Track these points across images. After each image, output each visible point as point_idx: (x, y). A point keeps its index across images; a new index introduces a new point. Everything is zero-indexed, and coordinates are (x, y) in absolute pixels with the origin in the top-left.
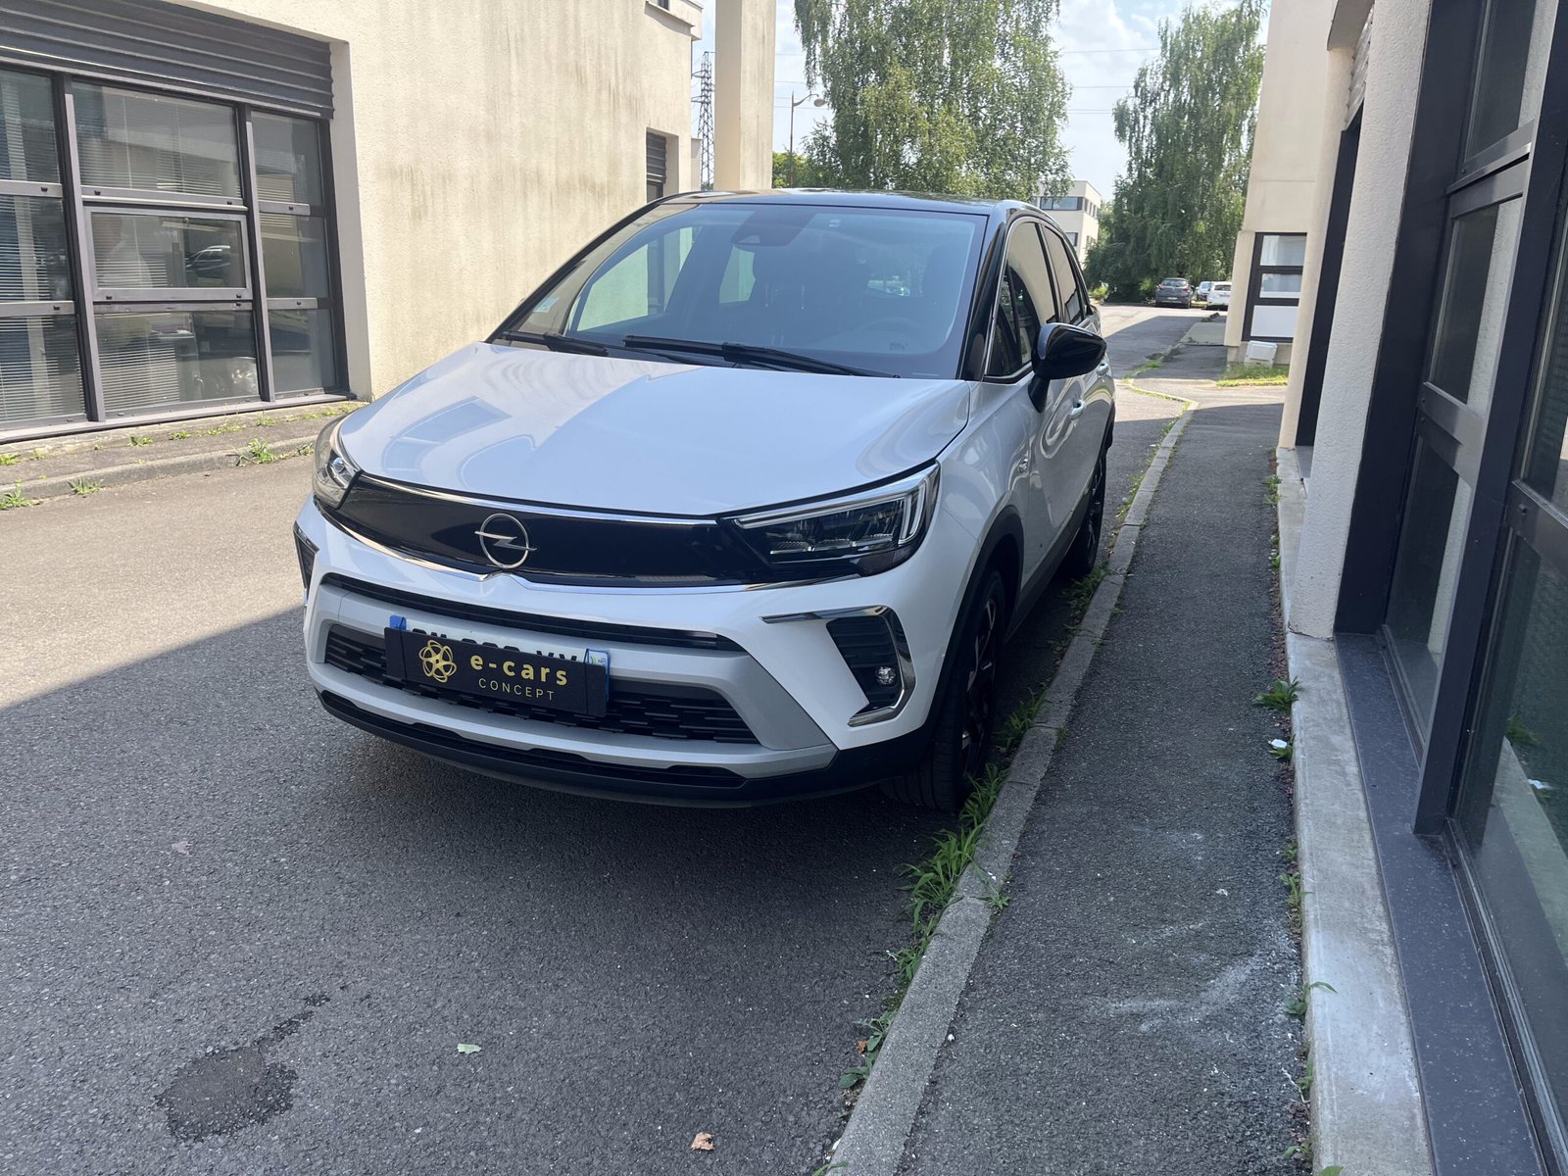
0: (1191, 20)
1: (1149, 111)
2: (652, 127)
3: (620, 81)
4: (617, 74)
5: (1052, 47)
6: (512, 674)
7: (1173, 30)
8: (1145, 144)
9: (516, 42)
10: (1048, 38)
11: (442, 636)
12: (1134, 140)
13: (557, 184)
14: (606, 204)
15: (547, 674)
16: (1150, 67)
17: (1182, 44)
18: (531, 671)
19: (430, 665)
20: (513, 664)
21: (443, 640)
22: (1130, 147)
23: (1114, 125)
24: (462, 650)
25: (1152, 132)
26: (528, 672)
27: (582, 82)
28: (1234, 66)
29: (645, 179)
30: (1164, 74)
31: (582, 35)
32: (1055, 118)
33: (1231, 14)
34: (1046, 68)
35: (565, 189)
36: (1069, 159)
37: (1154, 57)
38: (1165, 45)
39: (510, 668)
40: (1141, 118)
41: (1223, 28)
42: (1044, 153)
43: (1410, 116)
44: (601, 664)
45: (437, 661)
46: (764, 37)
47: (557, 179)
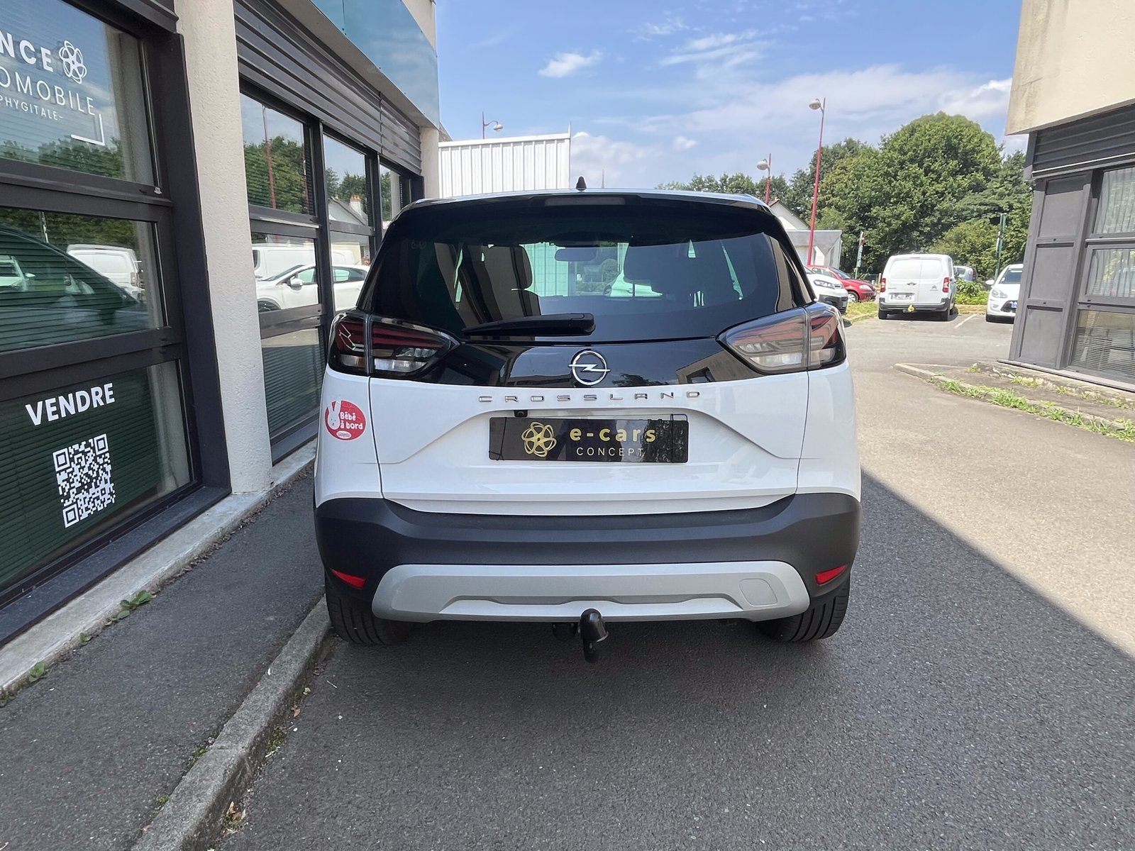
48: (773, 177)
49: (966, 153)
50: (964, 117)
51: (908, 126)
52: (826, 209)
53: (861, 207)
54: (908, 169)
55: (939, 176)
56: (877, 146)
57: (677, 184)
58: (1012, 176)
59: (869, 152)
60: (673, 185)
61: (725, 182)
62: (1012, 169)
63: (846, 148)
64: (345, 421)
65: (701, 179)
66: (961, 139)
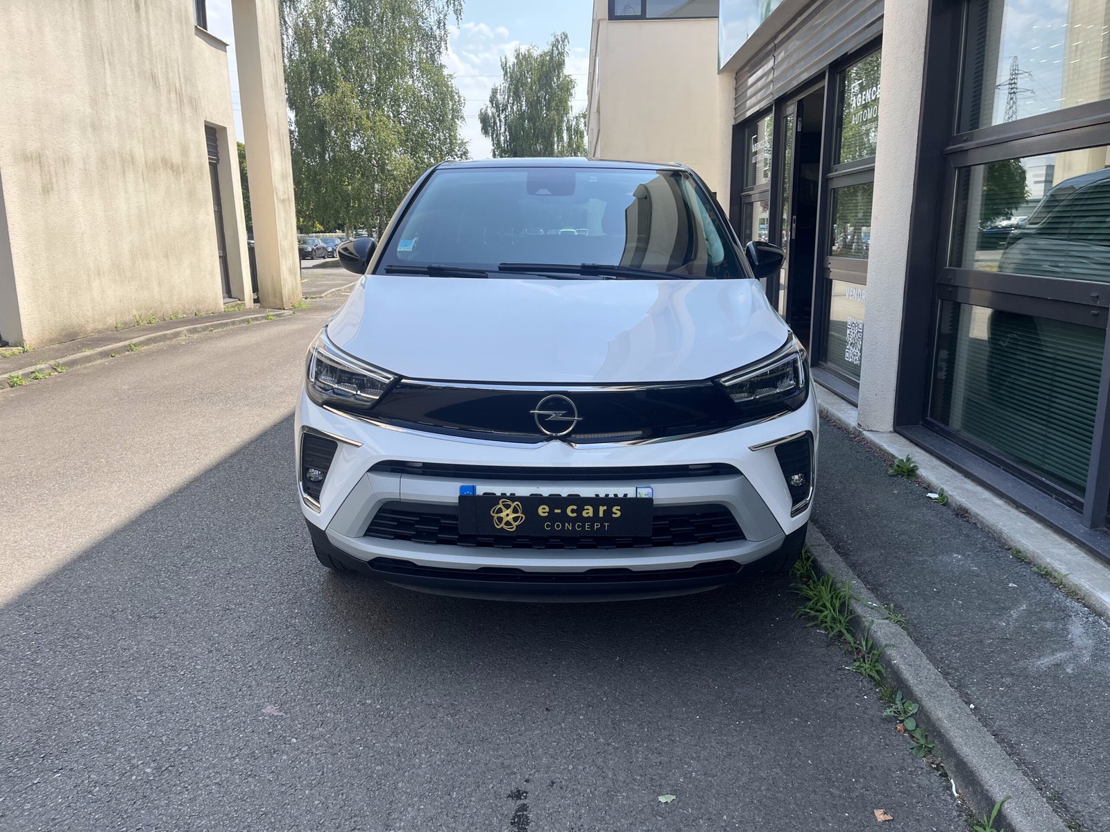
0: (521, 57)
1: (502, 116)
2: (208, 120)
3: (183, 85)
4: (180, 80)
5: (446, 72)
6: (575, 515)
7: (510, 64)
8: (502, 138)
9: (108, 54)
10: (442, 66)
11: (511, 494)
12: (494, 136)
13: (146, 164)
14: (183, 179)
15: (604, 511)
16: (499, 88)
17: (518, 73)
18: (591, 509)
19: (500, 519)
20: (575, 507)
21: (513, 498)
22: (493, 140)
23: (480, 126)
24: (531, 503)
25: (505, 130)
26: (588, 512)
27: (156, 85)
28: (551, 87)
29: (207, 161)
30: (509, 92)
31: (154, 50)
32: (456, 120)
33: (546, 54)
34: (447, 86)
35: (152, 167)
36: (469, 147)
37: (500, 82)
38: (506, 74)
39: (573, 511)
40: (497, 121)
41: (542, 64)
42: (451, 143)
43: (917, 107)
44: (647, 497)
45: (508, 515)
46: (274, 55)
47: (145, 158)
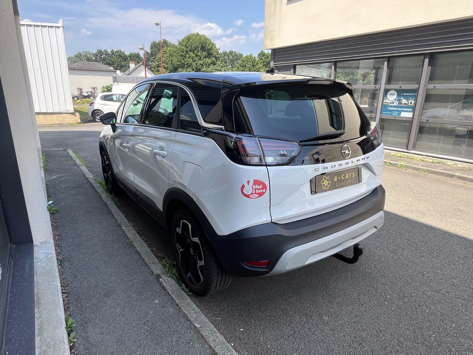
48: (135, 53)
49: (208, 50)
50: (205, 36)
51: (187, 37)
52: (160, 68)
53: (174, 68)
54: (189, 54)
55: (201, 58)
56: (177, 44)
57: (89, 52)
58: (224, 60)
59: (174, 46)
60: (86, 52)
61: (113, 53)
62: (224, 57)
63: (163, 43)
64: (255, 189)
65: (101, 51)
66: (206, 44)
